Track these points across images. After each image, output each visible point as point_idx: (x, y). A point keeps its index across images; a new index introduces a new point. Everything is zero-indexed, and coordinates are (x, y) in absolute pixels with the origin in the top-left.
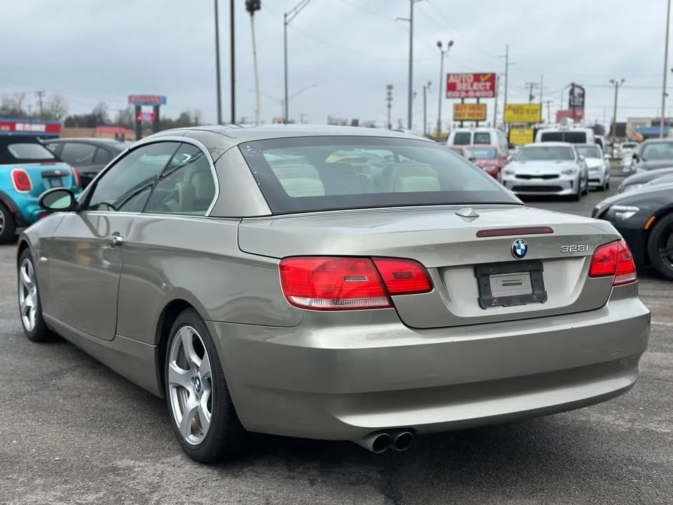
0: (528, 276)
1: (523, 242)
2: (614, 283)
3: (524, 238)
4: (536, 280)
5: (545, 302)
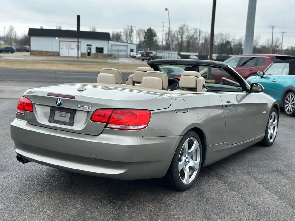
0: (70, 115)
1: (60, 100)
2: (106, 127)
3: (61, 99)
4: (71, 117)
5: (72, 126)
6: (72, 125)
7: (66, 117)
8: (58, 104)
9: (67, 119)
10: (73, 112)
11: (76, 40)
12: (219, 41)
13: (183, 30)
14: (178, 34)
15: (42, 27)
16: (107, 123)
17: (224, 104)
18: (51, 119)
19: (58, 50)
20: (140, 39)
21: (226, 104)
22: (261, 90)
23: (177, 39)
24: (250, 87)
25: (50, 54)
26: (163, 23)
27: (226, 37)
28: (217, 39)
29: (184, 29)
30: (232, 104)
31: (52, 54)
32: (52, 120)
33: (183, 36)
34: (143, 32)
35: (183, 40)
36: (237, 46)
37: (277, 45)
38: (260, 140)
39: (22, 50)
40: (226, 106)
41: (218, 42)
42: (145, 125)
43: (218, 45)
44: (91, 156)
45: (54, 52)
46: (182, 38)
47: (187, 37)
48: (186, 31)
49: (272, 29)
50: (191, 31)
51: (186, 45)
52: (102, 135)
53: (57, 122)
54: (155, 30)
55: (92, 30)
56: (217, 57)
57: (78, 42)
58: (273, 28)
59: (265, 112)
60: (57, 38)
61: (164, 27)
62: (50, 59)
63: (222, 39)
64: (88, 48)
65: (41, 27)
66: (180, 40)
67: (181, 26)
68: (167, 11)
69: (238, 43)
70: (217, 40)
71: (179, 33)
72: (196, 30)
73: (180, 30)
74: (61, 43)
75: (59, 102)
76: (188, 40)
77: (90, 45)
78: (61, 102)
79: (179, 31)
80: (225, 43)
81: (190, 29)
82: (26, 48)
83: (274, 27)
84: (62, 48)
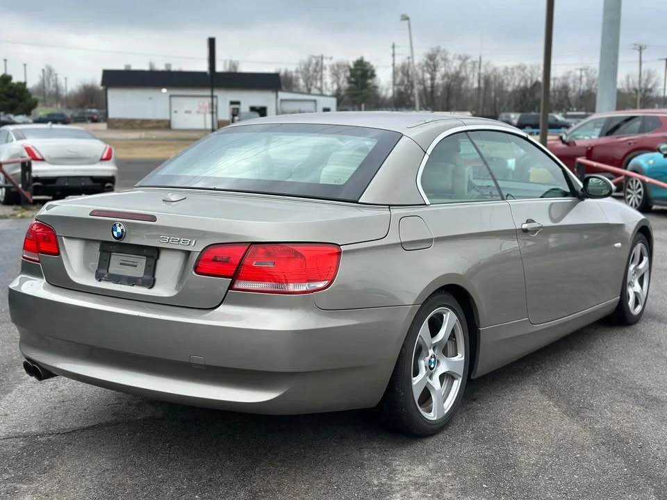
0: (145, 260)
1: (120, 226)
2: (231, 287)
3: (121, 222)
4: (147, 266)
5: (151, 287)
6: (151, 284)
7: (136, 266)
8: (116, 236)
9: (139, 272)
10: (152, 254)
11: (208, 93)
12: (517, 84)
13: (436, 61)
14: (423, 71)
15: (129, 66)
16: (235, 277)
17: (518, 227)
18: (100, 271)
19: (166, 117)
20: (338, 85)
21: (525, 226)
22: (608, 192)
23: (423, 82)
24: (581, 185)
25: (149, 125)
26: (393, 47)
27: (532, 73)
28: (512, 78)
29: (438, 58)
30: (538, 225)
31: (155, 124)
32: (104, 274)
33: (435, 75)
34: (346, 68)
35: (435, 84)
36: (557, 93)
37: (650, 86)
38: (608, 311)
39: (84, 118)
40: (525, 231)
41: (514, 84)
42: (325, 280)
43: (514, 92)
44: (198, 359)
45: (159, 121)
46: (433, 79)
47: (446, 75)
48: (442, 63)
49: (638, 53)
50: (452, 63)
51: (442, 94)
52: (222, 308)
53: (117, 279)
54: (372, 63)
55: (230, 68)
56: (520, 119)
57: (212, 97)
58: (641, 49)
59: (618, 245)
60: (164, 90)
61: (396, 56)
62: (154, 137)
63: (524, 78)
64: (234, 109)
65: (127, 66)
66: (429, 82)
67: (431, 53)
68: (406, 22)
69: (560, 85)
70: (513, 80)
71: (425, 68)
72: (464, 59)
73: (429, 61)
74: (174, 99)
75: (119, 230)
76: (446, 83)
77: (238, 103)
78: (122, 230)
79: (427, 64)
80: (531, 88)
81: (450, 57)
82: (90, 113)
83: (643, 47)
84: (176, 112)
